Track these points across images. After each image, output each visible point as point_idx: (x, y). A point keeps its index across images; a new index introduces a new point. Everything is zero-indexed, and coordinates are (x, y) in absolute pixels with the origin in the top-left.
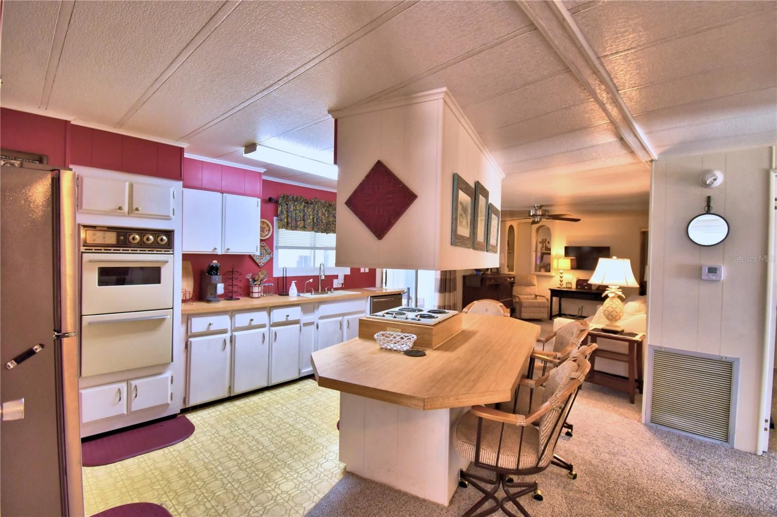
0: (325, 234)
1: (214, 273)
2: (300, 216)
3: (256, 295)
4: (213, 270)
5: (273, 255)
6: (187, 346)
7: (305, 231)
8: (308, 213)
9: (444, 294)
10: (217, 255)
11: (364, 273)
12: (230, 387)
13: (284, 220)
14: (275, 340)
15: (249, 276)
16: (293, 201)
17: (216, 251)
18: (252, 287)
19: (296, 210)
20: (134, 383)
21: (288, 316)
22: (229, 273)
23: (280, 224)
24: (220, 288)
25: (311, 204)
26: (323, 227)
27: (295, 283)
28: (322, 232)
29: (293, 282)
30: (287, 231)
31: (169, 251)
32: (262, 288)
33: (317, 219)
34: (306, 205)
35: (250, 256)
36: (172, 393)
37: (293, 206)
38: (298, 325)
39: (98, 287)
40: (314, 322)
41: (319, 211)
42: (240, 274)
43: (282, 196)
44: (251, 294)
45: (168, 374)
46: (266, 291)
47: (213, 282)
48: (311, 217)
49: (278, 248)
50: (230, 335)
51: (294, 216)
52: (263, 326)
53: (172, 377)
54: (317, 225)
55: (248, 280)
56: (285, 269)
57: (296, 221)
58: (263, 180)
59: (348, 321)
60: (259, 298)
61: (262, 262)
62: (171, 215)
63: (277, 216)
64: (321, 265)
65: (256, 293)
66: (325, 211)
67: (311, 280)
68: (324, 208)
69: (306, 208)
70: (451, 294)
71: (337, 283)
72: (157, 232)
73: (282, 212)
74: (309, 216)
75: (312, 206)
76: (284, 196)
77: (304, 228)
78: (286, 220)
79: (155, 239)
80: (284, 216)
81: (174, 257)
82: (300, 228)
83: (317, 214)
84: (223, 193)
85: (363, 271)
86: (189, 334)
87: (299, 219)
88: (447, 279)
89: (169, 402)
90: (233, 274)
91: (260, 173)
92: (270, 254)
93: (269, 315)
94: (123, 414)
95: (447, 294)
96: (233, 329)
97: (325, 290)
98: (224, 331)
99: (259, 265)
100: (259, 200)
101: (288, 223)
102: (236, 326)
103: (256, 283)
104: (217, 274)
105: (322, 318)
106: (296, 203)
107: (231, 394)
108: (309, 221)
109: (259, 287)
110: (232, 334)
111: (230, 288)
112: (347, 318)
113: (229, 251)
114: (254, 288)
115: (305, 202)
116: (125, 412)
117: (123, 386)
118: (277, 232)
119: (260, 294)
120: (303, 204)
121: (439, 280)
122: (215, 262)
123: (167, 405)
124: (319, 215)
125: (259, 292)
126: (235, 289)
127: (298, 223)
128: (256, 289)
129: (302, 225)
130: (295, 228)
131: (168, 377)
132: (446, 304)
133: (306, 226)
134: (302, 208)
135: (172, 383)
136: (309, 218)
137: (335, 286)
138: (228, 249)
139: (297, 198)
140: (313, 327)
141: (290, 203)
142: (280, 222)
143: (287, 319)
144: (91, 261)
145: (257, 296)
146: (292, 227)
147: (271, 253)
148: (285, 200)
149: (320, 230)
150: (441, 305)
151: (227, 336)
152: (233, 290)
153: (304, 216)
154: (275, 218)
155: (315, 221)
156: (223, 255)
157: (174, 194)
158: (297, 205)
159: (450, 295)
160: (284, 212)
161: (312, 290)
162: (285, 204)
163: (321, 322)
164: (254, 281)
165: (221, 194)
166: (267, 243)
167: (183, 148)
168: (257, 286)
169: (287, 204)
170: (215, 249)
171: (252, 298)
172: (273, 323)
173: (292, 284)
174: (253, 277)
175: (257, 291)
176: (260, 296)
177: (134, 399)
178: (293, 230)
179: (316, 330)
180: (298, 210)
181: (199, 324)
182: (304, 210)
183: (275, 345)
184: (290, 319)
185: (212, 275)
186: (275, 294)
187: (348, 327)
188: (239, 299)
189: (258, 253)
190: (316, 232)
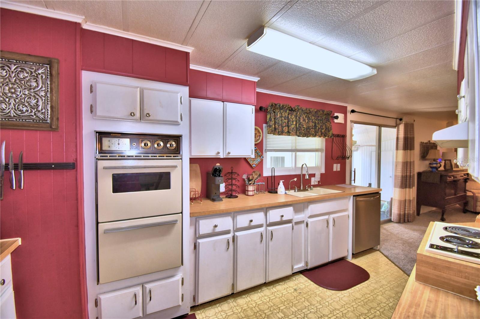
0: (306, 138)
1: (217, 174)
2: (285, 122)
3: (250, 193)
4: (217, 172)
5: (263, 157)
6: (196, 247)
7: (289, 135)
8: (291, 120)
9: (405, 189)
10: (219, 158)
11: (336, 172)
12: (233, 285)
13: (272, 126)
14: (271, 239)
15: (245, 177)
16: (280, 109)
17: (219, 155)
18: (248, 186)
19: (282, 116)
20: (148, 286)
21: (282, 216)
22: (229, 174)
23: (269, 130)
24: (222, 188)
25: (294, 111)
26: (303, 132)
27: (283, 182)
28: (303, 136)
29: (281, 181)
30: (275, 136)
31: (178, 156)
32: (256, 187)
33: (299, 124)
34: (290, 112)
35: (245, 159)
36: (183, 295)
37: (280, 114)
38: (291, 225)
39: (112, 193)
40: (304, 221)
41: (301, 118)
42: (238, 175)
43: (271, 105)
44: (247, 192)
45: (178, 277)
46: (259, 190)
47: (217, 183)
48: (294, 123)
49: (267, 151)
50: (233, 235)
51: (280, 122)
52: (260, 226)
53: (183, 278)
54: (299, 130)
55: (244, 180)
56: (273, 169)
57: (282, 127)
58: (257, 92)
59: (334, 219)
60: (253, 195)
61: (254, 164)
62: (179, 120)
63: (266, 123)
64: (303, 165)
65: (251, 191)
66: (306, 117)
67: (295, 179)
68: (305, 114)
69: (290, 115)
70: (411, 189)
71: (314, 181)
72: (166, 138)
73: (270, 120)
74: (293, 122)
75: (295, 113)
76: (272, 105)
77: (289, 133)
78: (274, 126)
79: (165, 145)
80: (272, 123)
81: (182, 162)
82: (286, 133)
83: (300, 121)
84: (223, 102)
85: (336, 170)
86: (197, 236)
87: (284, 125)
88: (408, 176)
89: (180, 303)
90: (232, 174)
91: (255, 82)
92: (261, 157)
93: (266, 215)
94: (141, 317)
95: (407, 189)
96: (235, 229)
97: (306, 187)
98: (227, 232)
99: (252, 166)
100: (254, 107)
101: (275, 129)
102: (238, 227)
103: (250, 182)
104: (219, 176)
105: (311, 217)
106: (282, 111)
107: (234, 291)
108: (293, 126)
109: (253, 186)
110: (234, 234)
111: (230, 187)
112: (332, 216)
113: (230, 155)
114: (249, 187)
115: (289, 110)
116: (141, 315)
117: (138, 290)
118: (266, 137)
119: (254, 192)
120: (288, 111)
121: (400, 176)
122: (218, 164)
123: (179, 306)
124: (301, 121)
125: (253, 191)
126: (234, 187)
127: (284, 129)
128: (251, 188)
129: (286, 131)
130: (281, 133)
131: (178, 280)
132: (407, 199)
133: (290, 131)
134: (287, 115)
135: (182, 284)
136: (292, 124)
137: (312, 183)
138: (229, 153)
139: (283, 106)
140: (303, 226)
141: (277, 111)
142: (269, 128)
143: (281, 219)
144: (105, 168)
145: (252, 194)
146: (278, 132)
147: (261, 155)
148: (273, 108)
149: (301, 134)
150: (402, 200)
151: (230, 236)
152: (233, 189)
153: (288, 122)
154: (264, 125)
155: (297, 127)
156: (225, 158)
157: (181, 99)
158: (283, 112)
159: (410, 191)
160: (272, 119)
161: (295, 188)
162: (273, 112)
163: (310, 220)
164: (249, 180)
165: (223, 103)
166: (259, 147)
167: (189, 53)
168: (252, 185)
169: (274, 112)
170: (218, 153)
171: (248, 195)
172: (270, 223)
173: (280, 183)
174: (248, 177)
175: (252, 189)
176: (254, 194)
177: (149, 302)
178: (280, 135)
179: (306, 228)
180: (283, 117)
181: (206, 226)
182: (288, 117)
183: (271, 243)
184: (284, 219)
185: (215, 176)
186: (265, 191)
187: (334, 225)
188: (237, 197)
189: (253, 156)
190: (299, 136)
